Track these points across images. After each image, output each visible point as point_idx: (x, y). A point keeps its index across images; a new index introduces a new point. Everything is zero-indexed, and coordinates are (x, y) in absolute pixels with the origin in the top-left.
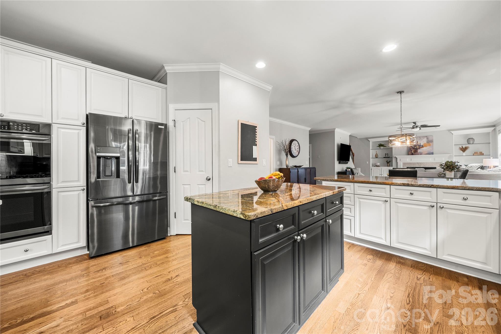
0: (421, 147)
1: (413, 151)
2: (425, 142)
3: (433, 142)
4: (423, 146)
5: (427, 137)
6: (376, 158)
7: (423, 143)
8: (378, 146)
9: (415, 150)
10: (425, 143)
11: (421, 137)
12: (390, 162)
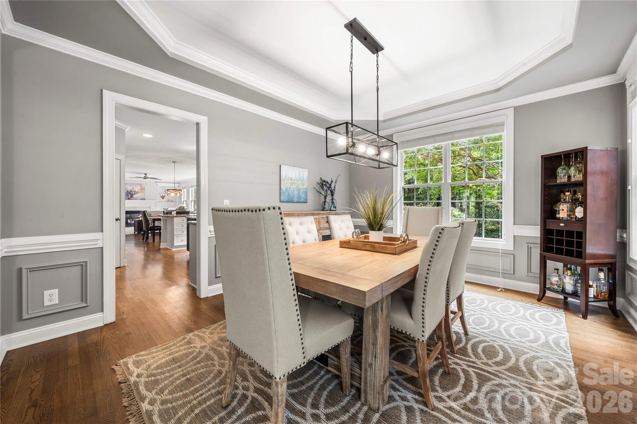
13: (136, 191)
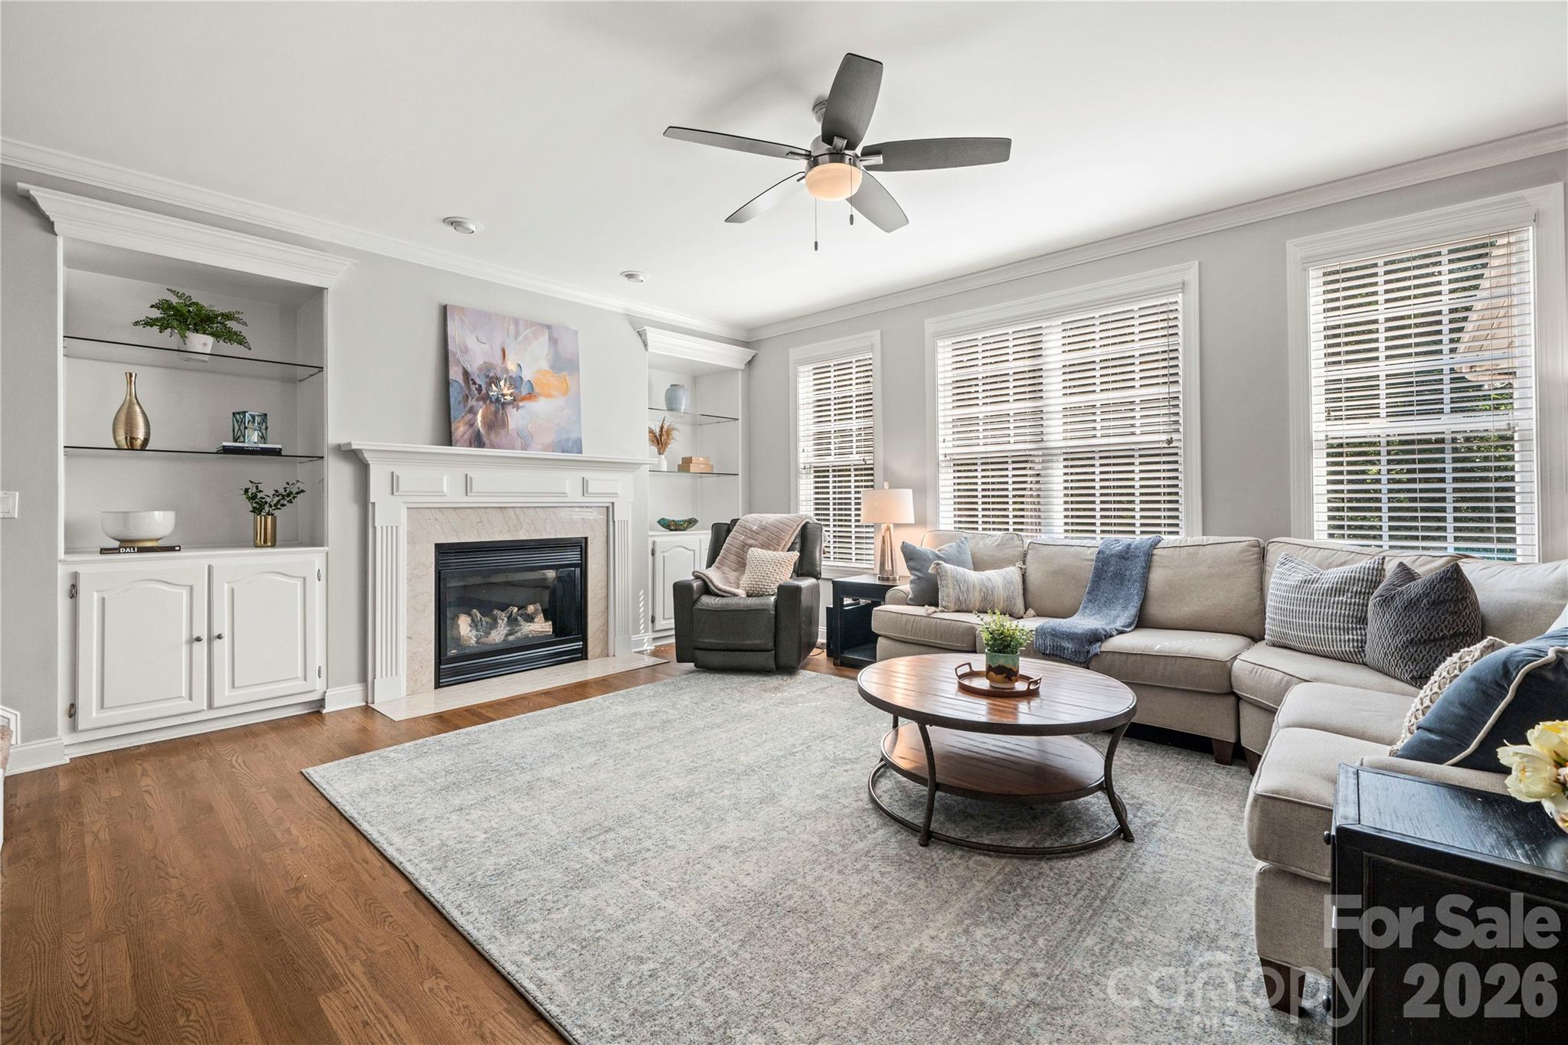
0: (524, 391)
1: (479, 418)
2: (545, 365)
3: (578, 369)
4: (537, 390)
5: (549, 327)
6: (132, 448)
7: (536, 367)
8: (149, 323)
9: (493, 408)
10: (543, 372)
11: (521, 325)
12: (287, 496)
13: (527, 375)
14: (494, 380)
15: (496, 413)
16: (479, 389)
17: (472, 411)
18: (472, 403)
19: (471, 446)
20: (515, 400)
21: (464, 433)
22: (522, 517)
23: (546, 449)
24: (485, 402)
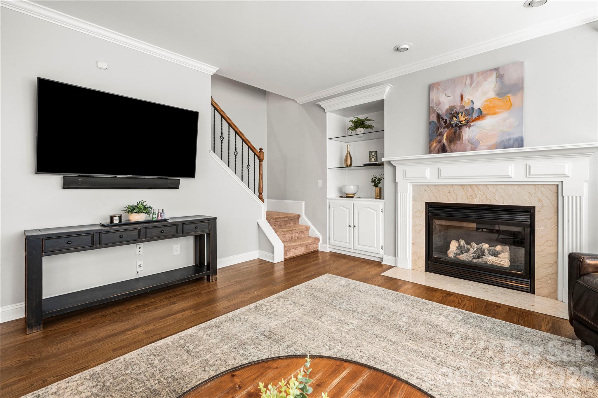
0: (475, 116)
1: (445, 137)
2: (492, 94)
3: (522, 88)
4: (484, 112)
5: (497, 69)
6: (348, 167)
7: (484, 99)
8: (351, 128)
9: (453, 130)
10: (490, 100)
11: (475, 77)
13: (477, 105)
14: (456, 115)
15: (455, 132)
16: (446, 122)
17: (441, 135)
18: (440, 130)
19: (439, 153)
20: (468, 122)
21: (436, 147)
22: (476, 191)
23: (490, 148)
24: (448, 128)
